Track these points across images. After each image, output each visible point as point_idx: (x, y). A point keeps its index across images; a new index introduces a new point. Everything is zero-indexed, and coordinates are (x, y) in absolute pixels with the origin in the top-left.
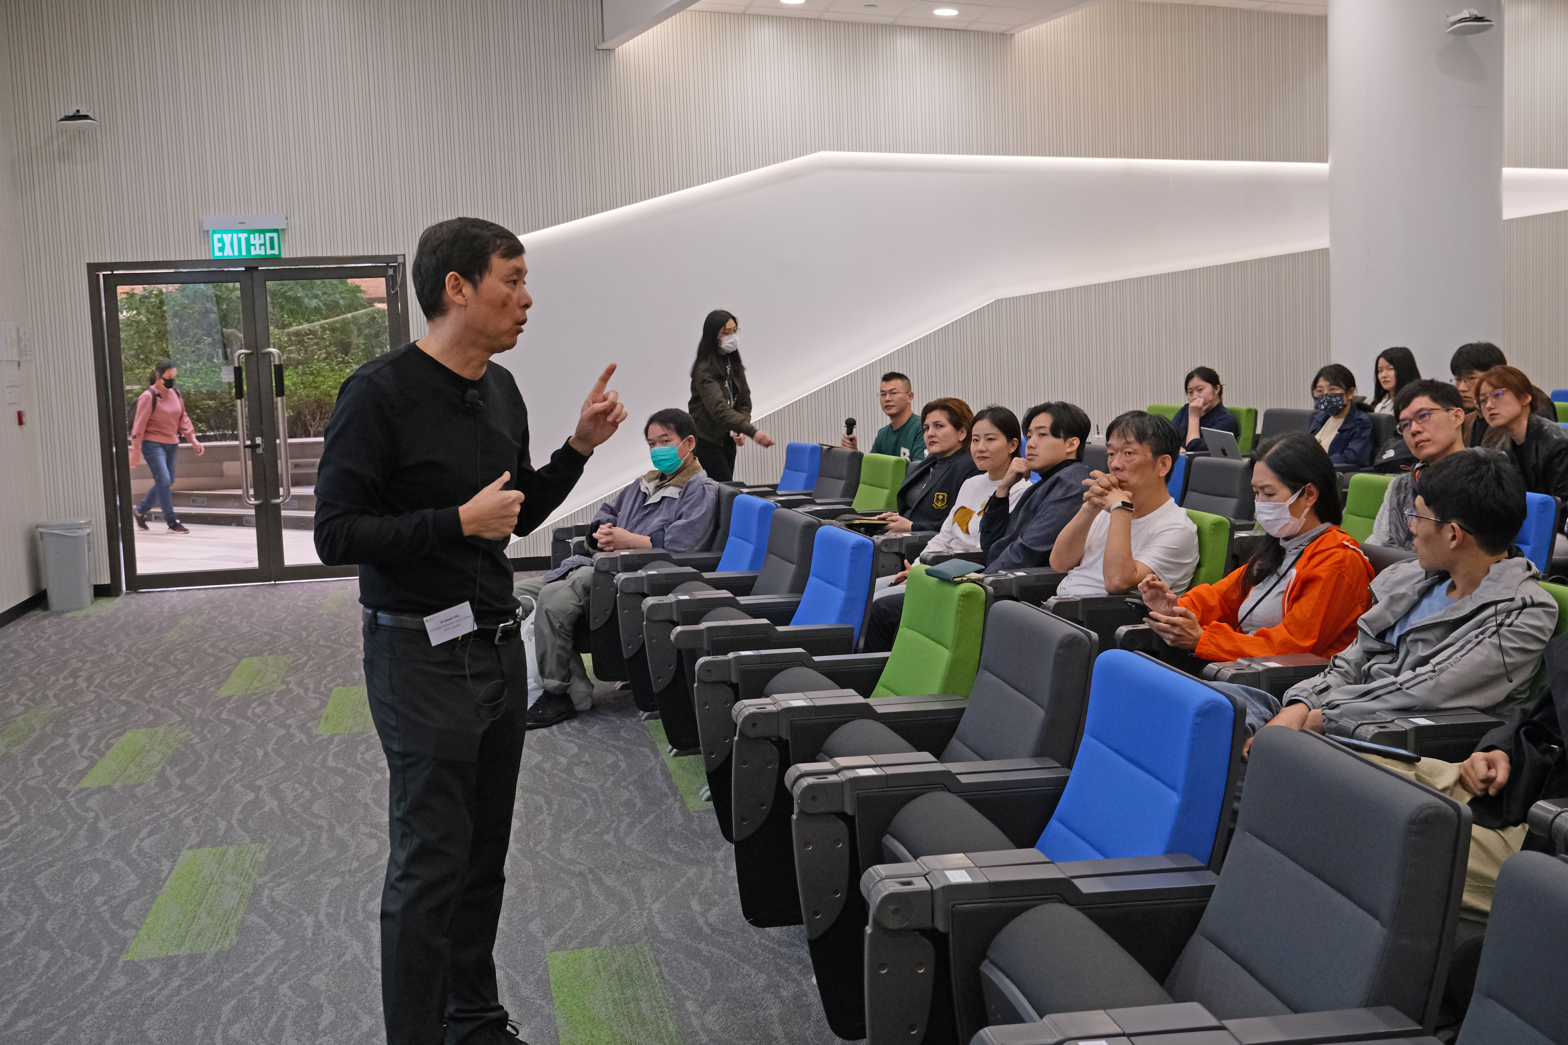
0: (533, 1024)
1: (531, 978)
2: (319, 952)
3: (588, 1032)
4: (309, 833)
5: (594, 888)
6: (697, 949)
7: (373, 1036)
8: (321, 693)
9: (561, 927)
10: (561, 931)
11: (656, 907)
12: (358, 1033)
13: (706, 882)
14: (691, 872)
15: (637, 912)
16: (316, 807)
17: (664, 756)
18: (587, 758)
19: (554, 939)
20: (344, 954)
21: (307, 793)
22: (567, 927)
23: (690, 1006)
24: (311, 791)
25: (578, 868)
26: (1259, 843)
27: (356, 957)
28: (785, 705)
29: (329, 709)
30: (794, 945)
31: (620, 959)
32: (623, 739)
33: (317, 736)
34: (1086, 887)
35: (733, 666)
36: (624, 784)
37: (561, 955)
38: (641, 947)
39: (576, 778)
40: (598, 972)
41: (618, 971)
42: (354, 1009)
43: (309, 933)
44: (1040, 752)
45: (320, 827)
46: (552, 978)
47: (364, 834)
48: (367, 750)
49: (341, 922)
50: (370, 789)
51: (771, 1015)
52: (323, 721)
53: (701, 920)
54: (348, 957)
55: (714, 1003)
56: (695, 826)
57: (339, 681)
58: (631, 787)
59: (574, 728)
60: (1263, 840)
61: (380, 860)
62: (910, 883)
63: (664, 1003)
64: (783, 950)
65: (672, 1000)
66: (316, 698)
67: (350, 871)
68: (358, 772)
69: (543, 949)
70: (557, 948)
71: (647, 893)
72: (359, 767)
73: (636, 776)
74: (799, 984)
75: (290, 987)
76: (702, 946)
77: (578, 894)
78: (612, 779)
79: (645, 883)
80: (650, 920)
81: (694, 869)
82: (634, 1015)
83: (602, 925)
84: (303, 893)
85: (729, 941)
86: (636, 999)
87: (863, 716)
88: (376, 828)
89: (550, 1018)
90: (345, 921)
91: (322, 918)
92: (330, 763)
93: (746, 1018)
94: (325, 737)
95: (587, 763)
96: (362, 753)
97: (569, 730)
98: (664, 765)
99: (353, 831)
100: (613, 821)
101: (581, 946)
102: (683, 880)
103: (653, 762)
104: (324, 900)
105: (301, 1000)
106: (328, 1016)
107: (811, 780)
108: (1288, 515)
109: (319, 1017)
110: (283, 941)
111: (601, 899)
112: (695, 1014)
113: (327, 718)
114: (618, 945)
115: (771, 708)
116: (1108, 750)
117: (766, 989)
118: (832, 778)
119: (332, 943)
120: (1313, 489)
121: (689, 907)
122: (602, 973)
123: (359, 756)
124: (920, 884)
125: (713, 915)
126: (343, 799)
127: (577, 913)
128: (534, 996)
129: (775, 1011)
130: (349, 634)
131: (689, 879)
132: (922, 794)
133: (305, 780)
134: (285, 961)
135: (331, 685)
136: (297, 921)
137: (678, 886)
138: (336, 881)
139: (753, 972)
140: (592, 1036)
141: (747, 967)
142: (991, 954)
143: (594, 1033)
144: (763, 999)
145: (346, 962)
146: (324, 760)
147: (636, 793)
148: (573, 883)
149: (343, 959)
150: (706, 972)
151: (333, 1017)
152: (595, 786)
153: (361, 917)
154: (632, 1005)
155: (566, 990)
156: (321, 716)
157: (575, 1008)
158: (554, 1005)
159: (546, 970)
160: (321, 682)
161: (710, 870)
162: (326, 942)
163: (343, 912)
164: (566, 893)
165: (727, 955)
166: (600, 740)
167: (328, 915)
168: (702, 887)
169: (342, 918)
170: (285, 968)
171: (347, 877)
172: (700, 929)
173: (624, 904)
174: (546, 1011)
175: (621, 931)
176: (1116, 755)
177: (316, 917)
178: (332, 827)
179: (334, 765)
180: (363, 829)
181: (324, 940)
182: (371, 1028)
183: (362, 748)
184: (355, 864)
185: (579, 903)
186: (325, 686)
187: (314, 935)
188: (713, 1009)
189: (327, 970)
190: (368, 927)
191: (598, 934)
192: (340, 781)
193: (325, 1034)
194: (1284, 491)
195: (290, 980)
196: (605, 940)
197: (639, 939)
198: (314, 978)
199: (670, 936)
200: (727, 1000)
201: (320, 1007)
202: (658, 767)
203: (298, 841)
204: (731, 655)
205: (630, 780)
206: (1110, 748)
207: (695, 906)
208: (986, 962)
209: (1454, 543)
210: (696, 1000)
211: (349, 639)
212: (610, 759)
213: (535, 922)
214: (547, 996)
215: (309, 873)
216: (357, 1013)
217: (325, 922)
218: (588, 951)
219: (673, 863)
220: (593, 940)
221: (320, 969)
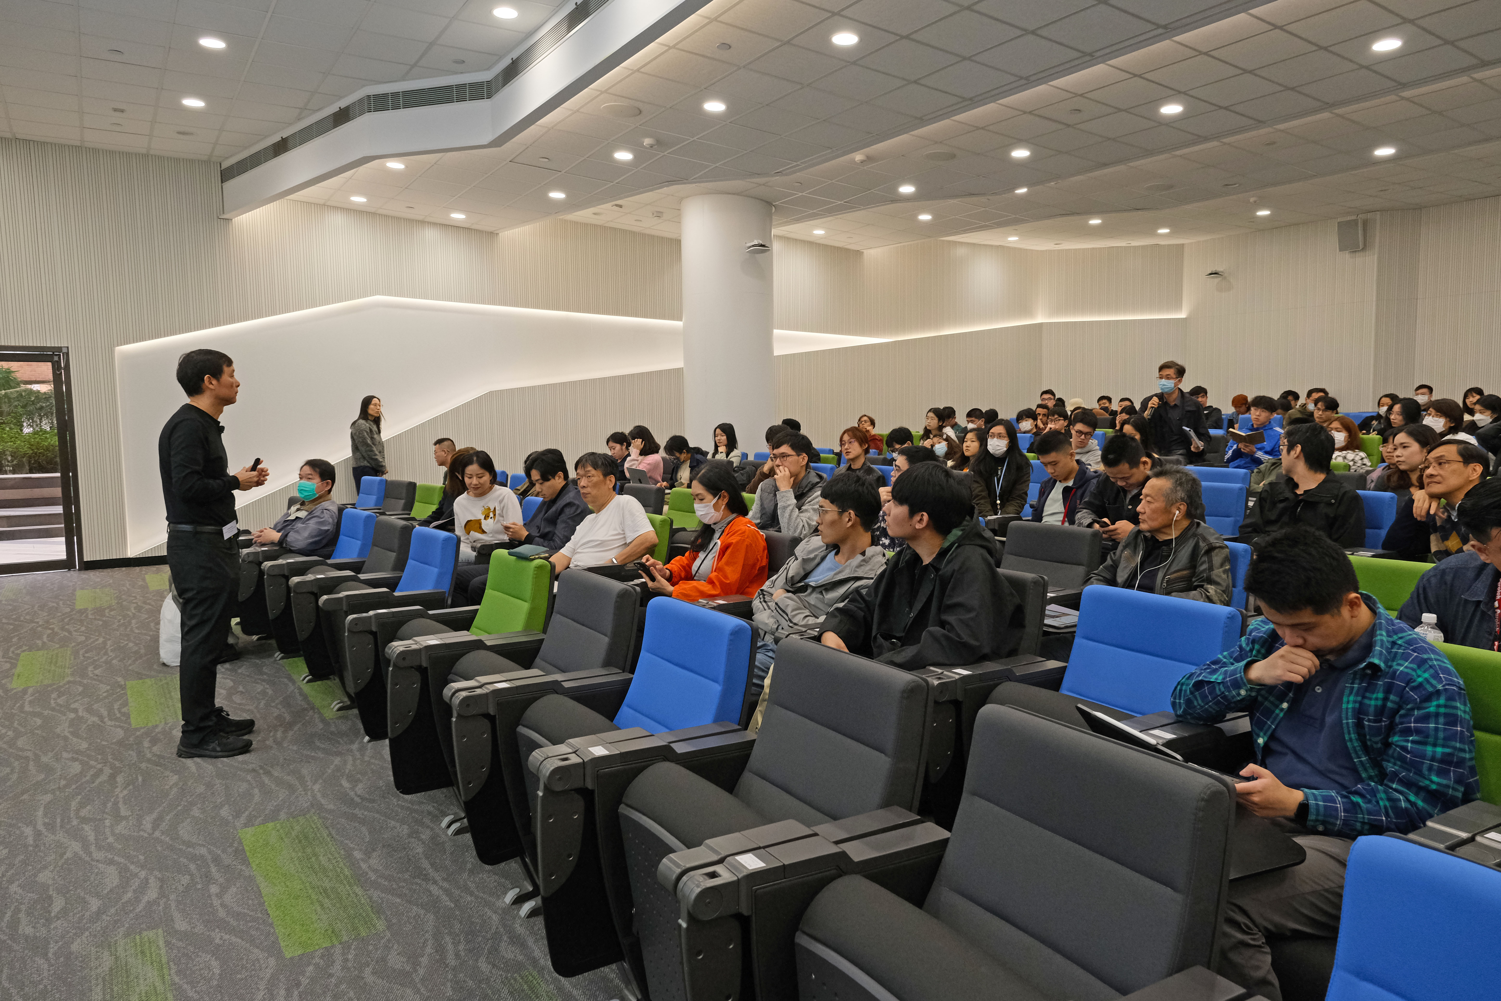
0: (238, 885)
1: (230, 850)
2: (42, 854)
3: (283, 884)
4: (17, 763)
5: (266, 780)
6: (353, 814)
7: (103, 914)
8: (11, 658)
9: (246, 810)
10: (247, 813)
11: (317, 787)
12: (88, 913)
13: (349, 767)
14: (337, 761)
15: (303, 793)
16: (20, 743)
17: (300, 684)
18: (241, 689)
19: (243, 819)
20: (65, 853)
21: (10, 733)
22: (251, 809)
23: (358, 855)
24: (14, 731)
25: (251, 767)
26: (784, 711)
27: (76, 854)
28: (425, 644)
29: (19, 669)
30: (423, 803)
31: (297, 828)
32: (266, 674)
33: (12, 689)
34: (680, 748)
35: (373, 620)
36: (273, 704)
37: (250, 830)
38: (311, 817)
39: (236, 703)
40: (282, 839)
41: (297, 837)
42: (82, 894)
43: (30, 841)
44: (608, 663)
45: (27, 758)
46: (246, 848)
47: (68, 759)
48: (59, 697)
49: (58, 828)
50: (67, 724)
51: (418, 853)
52: (15, 678)
53: (352, 794)
54: (69, 855)
55: (374, 850)
56: (333, 728)
57: (25, 648)
58: (280, 706)
59: (227, 669)
60: (786, 708)
61: (85, 776)
62: (566, 759)
63: (337, 856)
64: (416, 807)
65: (342, 852)
66: (6, 662)
67: (59, 788)
68: (54, 713)
69: (235, 828)
70: (246, 825)
71: (308, 778)
72: (53, 709)
73: (281, 699)
74: (432, 829)
75: (19, 886)
76: (357, 811)
77: (254, 785)
78: (263, 702)
79: (305, 771)
80: (314, 796)
81: (339, 759)
82: (316, 866)
83: (278, 805)
84: (20, 810)
85: (375, 805)
86: (315, 855)
87: (478, 649)
88: (77, 754)
89: (251, 879)
90: (62, 827)
91: (40, 827)
92: (27, 708)
93: (400, 858)
94: (20, 689)
95: (242, 692)
96: (55, 699)
97: (223, 670)
98: (300, 689)
99: (58, 759)
100: (271, 731)
101: (264, 822)
102: (332, 767)
103: (291, 688)
104: (40, 813)
105: (31, 895)
106: (58, 904)
107: (464, 694)
108: (713, 510)
109: (50, 906)
110: (7, 851)
111: (273, 787)
112: (362, 860)
113: (19, 676)
114: (294, 818)
115: (414, 647)
116: (660, 660)
117: (410, 836)
118: (479, 691)
119: (53, 846)
120: (726, 494)
121: (341, 785)
122: (286, 840)
123: (52, 702)
124: (574, 759)
125: (360, 788)
126: (44, 734)
127: (257, 798)
128: (234, 863)
129: (420, 850)
130: (28, 614)
131: (336, 765)
132: (542, 696)
133: (7, 723)
134: (11, 866)
135: (18, 652)
136: (18, 832)
137: (330, 771)
138: (48, 797)
139: (398, 825)
140: (287, 887)
141: (393, 822)
142: (624, 799)
143: (288, 883)
144: (409, 843)
145: (68, 859)
146: (22, 707)
147: (283, 710)
148: (249, 777)
149: (65, 857)
150: (364, 829)
151: (63, 904)
152: (251, 708)
153: (75, 822)
154: (313, 859)
155: (259, 855)
156: (13, 675)
157: (269, 868)
158: (252, 868)
159: (240, 843)
160: (8, 650)
161: (351, 758)
162: (47, 846)
163: (59, 820)
164: (244, 786)
165: (376, 816)
166: (248, 676)
167: (45, 824)
168: (347, 771)
169: (58, 825)
170: (12, 871)
171: (58, 793)
172: (352, 799)
173: (291, 788)
174: (247, 874)
175: (293, 807)
176: (666, 663)
177: (35, 827)
178: (37, 758)
179: (31, 710)
180: (65, 755)
181: (45, 844)
182: (99, 908)
183: (54, 696)
184: (63, 782)
185: (256, 791)
186: (13, 652)
187: (35, 841)
188: (374, 854)
189: (52, 868)
190: (83, 829)
191: (276, 811)
192: (39, 722)
193: (58, 919)
194: (709, 497)
195: (18, 880)
196: (283, 815)
197: (309, 811)
198: (41, 875)
199: (331, 807)
200: (384, 846)
201: (50, 897)
202: (296, 691)
203: (8, 770)
204: (371, 613)
205: (277, 701)
206: (662, 658)
207: (345, 784)
208: (622, 806)
209: (850, 524)
210: (361, 850)
211: (28, 617)
212: (259, 688)
213: (224, 809)
214: (246, 862)
215: (23, 794)
216: (85, 898)
217: (44, 830)
218: (271, 825)
219: (322, 756)
220: (273, 816)
221: (45, 867)
